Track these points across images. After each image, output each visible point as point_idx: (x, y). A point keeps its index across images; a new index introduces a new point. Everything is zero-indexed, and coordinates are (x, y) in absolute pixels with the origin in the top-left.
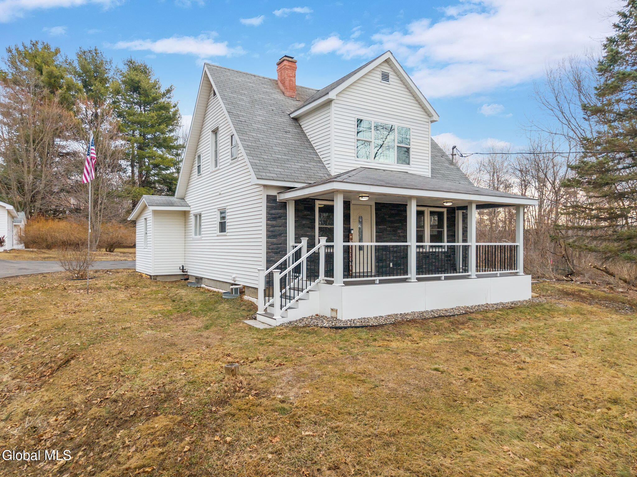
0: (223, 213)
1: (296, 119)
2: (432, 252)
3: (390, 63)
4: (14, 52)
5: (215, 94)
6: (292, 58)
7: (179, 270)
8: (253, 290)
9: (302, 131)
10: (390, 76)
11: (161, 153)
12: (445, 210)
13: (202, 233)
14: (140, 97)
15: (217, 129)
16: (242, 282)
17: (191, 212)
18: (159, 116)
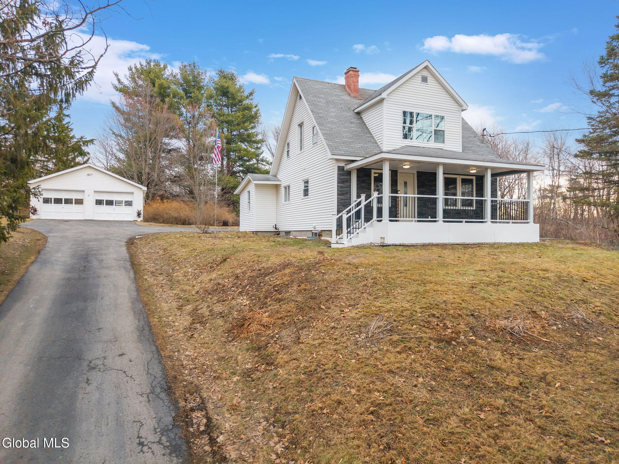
0: (307, 182)
1: (358, 113)
2: (463, 210)
3: (428, 69)
4: (133, 70)
5: (301, 97)
6: (356, 68)
7: (273, 228)
8: (328, 232)
9: (363, 122)
10: (428, 78)
11: (245, 147)
12: (474, 178)
13: (290, 199)
14: (228, 100)
15: (303, 123)
16: (319, 228)
17: (282, 185)
18: (244, 116)
